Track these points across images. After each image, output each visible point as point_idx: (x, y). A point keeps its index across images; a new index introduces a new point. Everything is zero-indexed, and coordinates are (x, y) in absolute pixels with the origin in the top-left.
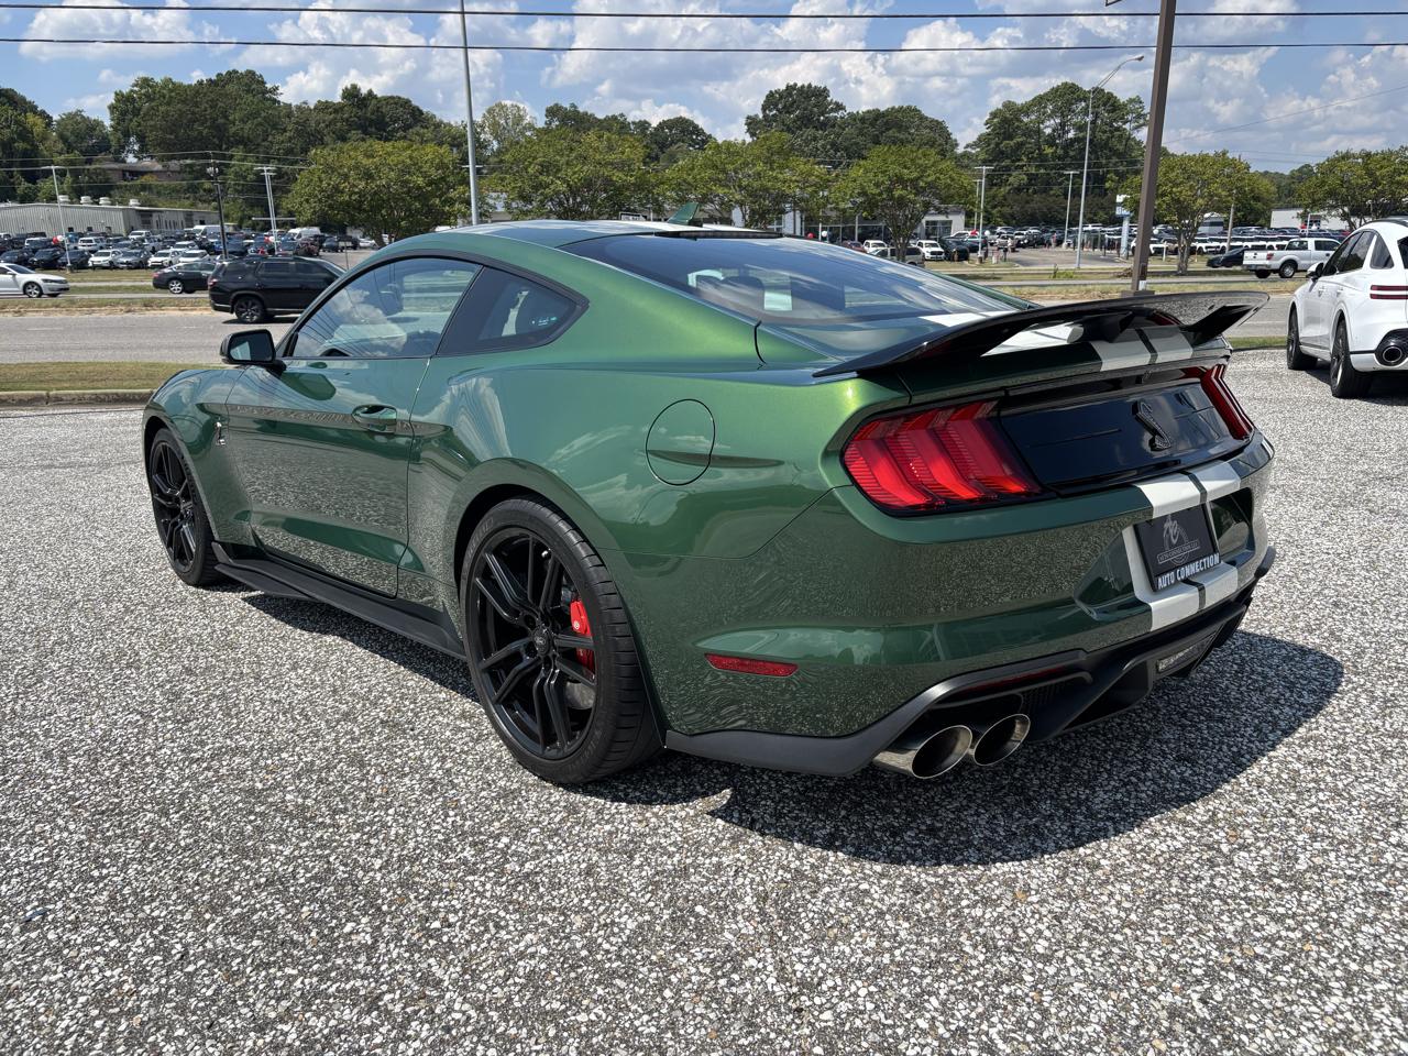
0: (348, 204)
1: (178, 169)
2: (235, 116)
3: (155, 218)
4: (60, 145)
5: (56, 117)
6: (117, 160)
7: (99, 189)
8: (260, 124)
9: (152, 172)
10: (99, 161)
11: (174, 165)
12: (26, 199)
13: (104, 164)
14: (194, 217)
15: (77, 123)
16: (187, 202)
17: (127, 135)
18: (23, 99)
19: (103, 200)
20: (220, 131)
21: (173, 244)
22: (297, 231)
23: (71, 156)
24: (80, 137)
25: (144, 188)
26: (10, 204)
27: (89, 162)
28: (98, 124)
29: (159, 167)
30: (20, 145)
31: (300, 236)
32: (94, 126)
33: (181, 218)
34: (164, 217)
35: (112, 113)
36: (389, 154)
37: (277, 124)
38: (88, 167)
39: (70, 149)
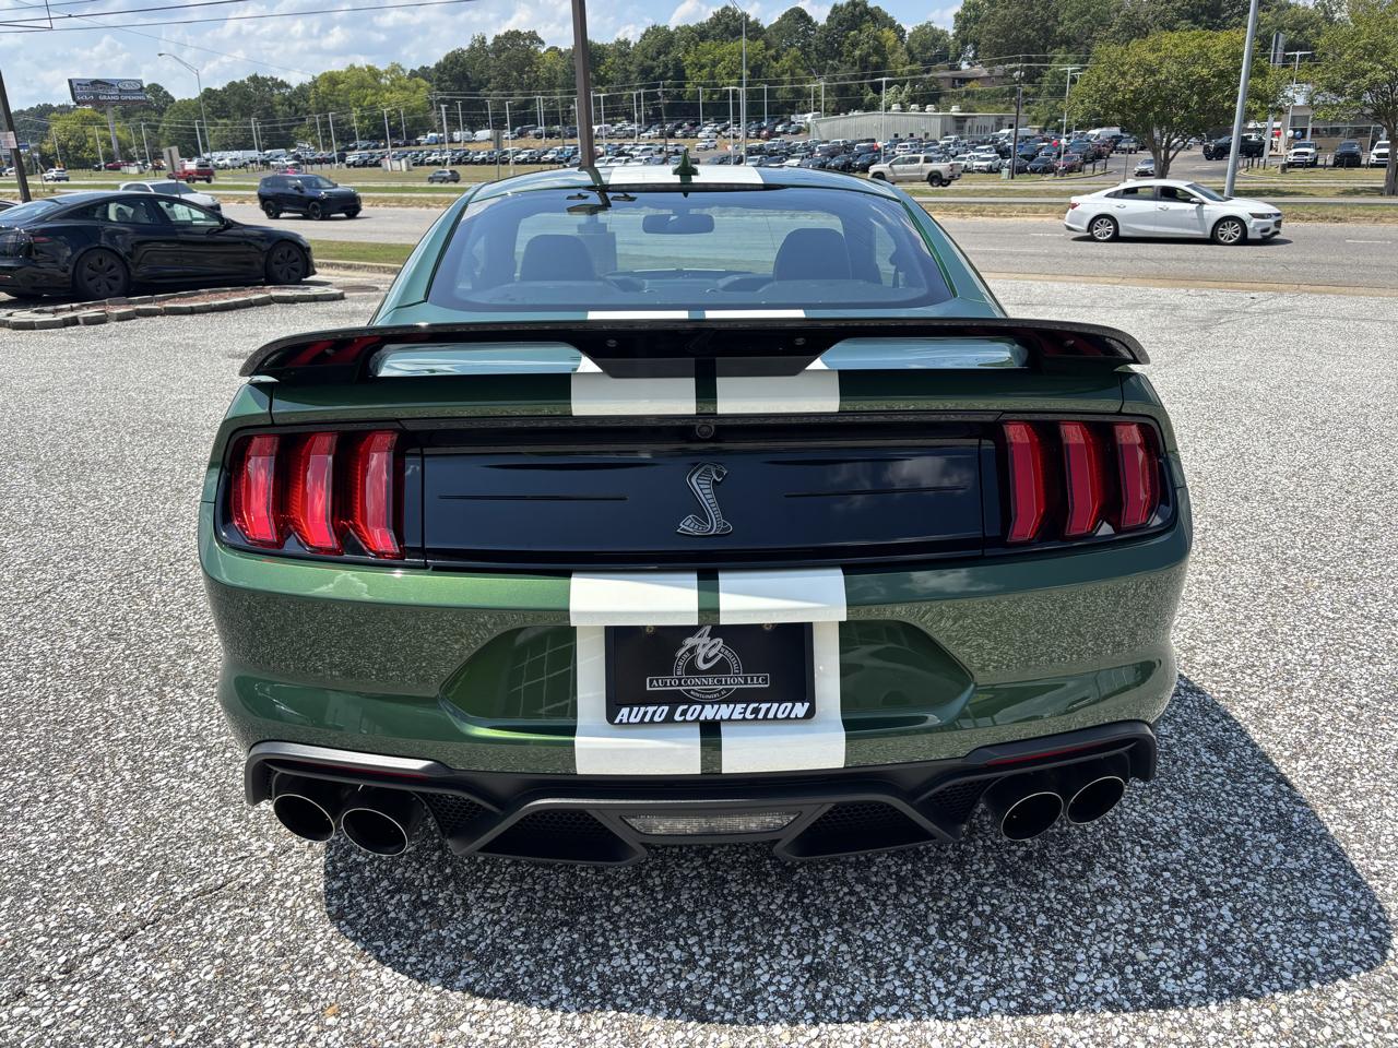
0: (1122, 103)
1: (1001, 73)
2: (1064, 15)
3: (968, 123)
4: (905, 57)
5: (909, 29)
6: (952, 68)
7: (929, 96)
8: (1089, 21)
9: (977, 79)
10: (936, 70)
11: (999, 70)
12: (872, 107)
13: (941, 72)
14: (1004, 122)
15: (926, 34)
16: (1003, 106)
17: (965, 43)
18: (886, 16)
19: (929, 108)
20: (1047, 31)
21: (973, 148)
22: (1096, 132)
23: (914, 67)
24: (926, 48)
25: (968, 94)
26: (856, 113)
27: (928, 71)
28: (944, 33)
29: (985, 73)
30: (874, 59)
31: (1098, 137)
32: (939, 36)
33: (992, 122)
34: (977, 122)
35: (956, 21)
36: (1176, 46)
37: (1104, 20)
38: (925, 76)
39: (913, 60)
